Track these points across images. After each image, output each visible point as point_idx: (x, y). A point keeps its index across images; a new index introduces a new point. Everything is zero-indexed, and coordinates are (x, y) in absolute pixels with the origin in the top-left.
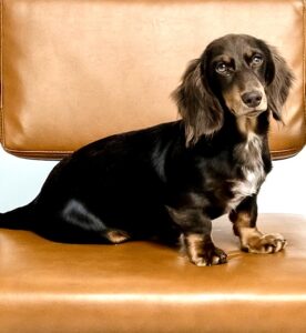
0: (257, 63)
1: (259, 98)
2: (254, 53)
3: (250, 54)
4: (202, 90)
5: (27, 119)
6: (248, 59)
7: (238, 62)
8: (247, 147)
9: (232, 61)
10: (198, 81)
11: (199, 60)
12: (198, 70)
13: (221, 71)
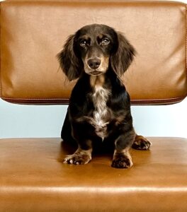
0: (105, 43)
1: (98, 64)
2: (104, 37)
3: (101, 37)
4: (73, 53)
5: (15, 79)
6: (99, 40)
7: (93, 41)
8: (95, 95)
9: (89, 39)
10: (71, 47)
11: (73, 36)
12: (72, 41)
13: (83, 45)
